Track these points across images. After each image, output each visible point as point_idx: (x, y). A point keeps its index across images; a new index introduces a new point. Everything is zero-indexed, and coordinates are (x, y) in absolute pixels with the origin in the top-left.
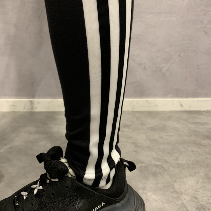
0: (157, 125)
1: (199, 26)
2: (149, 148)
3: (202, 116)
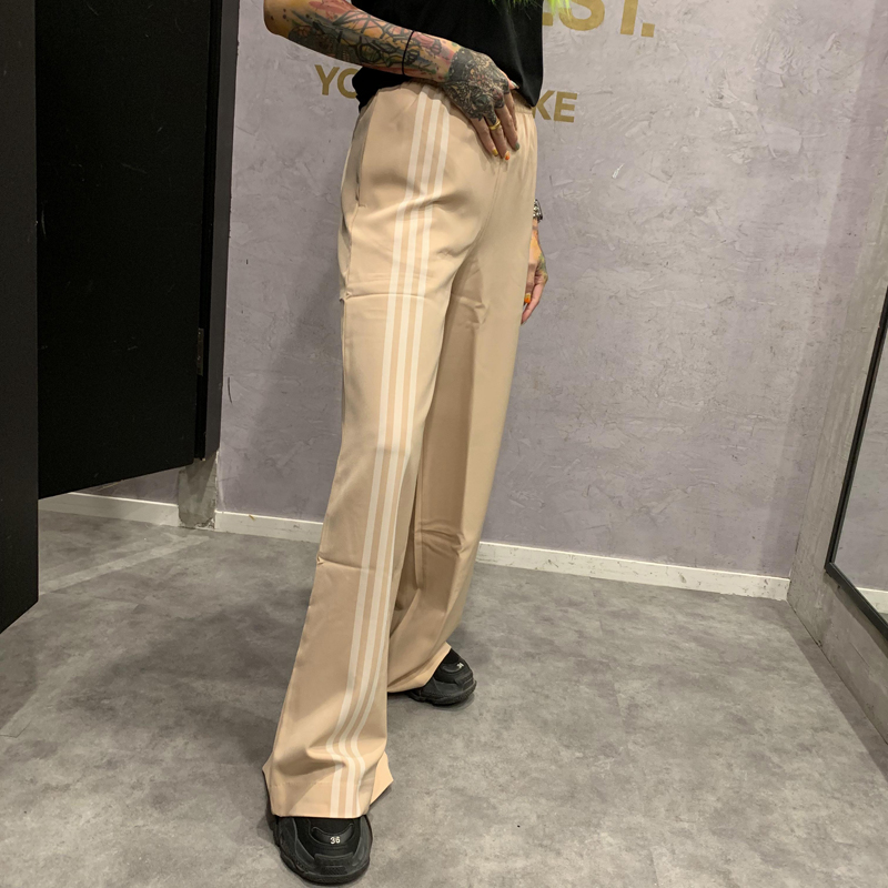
0: (623, 610)
1: (724, 447)
2: (599, 641)
3: (714, 605)
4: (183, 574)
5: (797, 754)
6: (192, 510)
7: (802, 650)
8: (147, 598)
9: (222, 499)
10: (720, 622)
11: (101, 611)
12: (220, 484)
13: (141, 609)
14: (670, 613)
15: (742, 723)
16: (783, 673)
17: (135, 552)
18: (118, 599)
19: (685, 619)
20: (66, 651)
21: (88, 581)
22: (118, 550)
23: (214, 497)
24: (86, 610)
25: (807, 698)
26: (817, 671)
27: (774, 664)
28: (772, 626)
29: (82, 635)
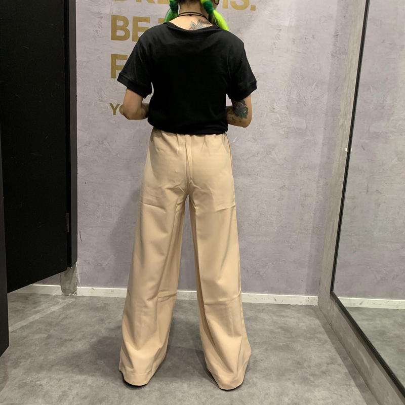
4: (65, 318)
5: (320, 376)
6: (67, 288)
7: (324, 328)
8: (51, 331)
9: (80, 282)
10: (291, 318)
11: (32, 339)
12: (79, 276)
13: (49, 337)
14: (271, 316)
15: (299, 364)
16: (316, 339)
17: (44, 309)
18: (39, 333)
19: (276, 318)
20: (19, 360)
21: (25, 326)
22: (37, 309)
23: (77, 281)
24: (26, 339)
25: (325, 350)
26: (329, 337)
27: (312, 336)
28: (312, 318)
29: (25, 352)
